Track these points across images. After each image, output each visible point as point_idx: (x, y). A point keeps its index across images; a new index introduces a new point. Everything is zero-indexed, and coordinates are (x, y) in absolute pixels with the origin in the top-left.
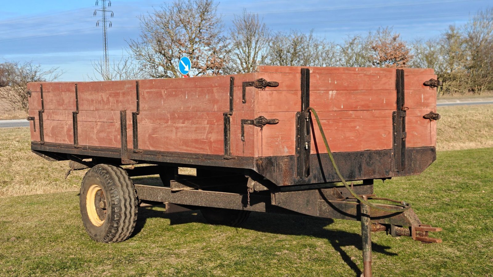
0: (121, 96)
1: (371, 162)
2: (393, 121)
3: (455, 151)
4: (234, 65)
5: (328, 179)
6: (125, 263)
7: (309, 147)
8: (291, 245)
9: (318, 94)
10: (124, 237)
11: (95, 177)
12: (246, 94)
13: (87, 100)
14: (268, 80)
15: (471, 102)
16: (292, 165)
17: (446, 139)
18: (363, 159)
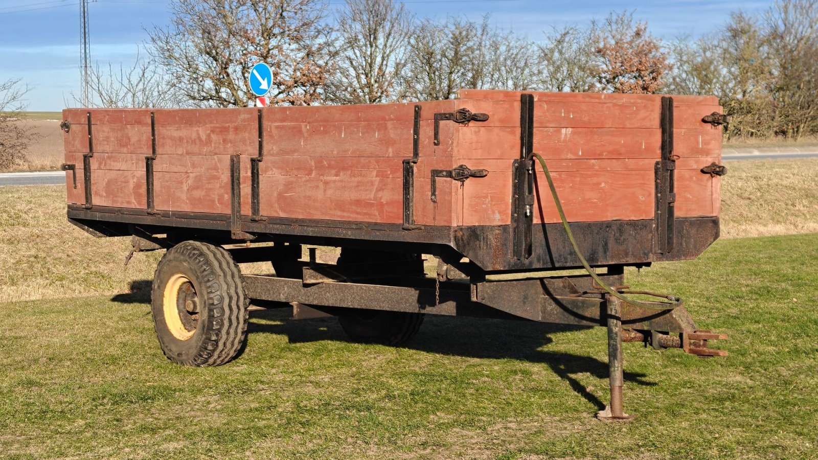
0: (231, 133)
1: (622, 239)
2: (656, 176)
3: (750, 239)
4: (344, 80)
5: (558, 262)
6: (238, 393)
7: (531, 212)
8: (491, 371)
9: (545, 133)
10: (226, 357)
11: (181, 261)
12: (440, 131)
13: (172, 139)
14: (473, 111)
15: (779, 153)
16: (506, 239)
17: (734, 219)
18: (611, 233)
